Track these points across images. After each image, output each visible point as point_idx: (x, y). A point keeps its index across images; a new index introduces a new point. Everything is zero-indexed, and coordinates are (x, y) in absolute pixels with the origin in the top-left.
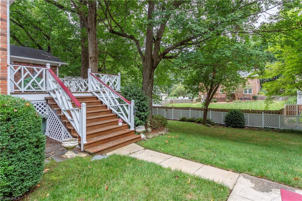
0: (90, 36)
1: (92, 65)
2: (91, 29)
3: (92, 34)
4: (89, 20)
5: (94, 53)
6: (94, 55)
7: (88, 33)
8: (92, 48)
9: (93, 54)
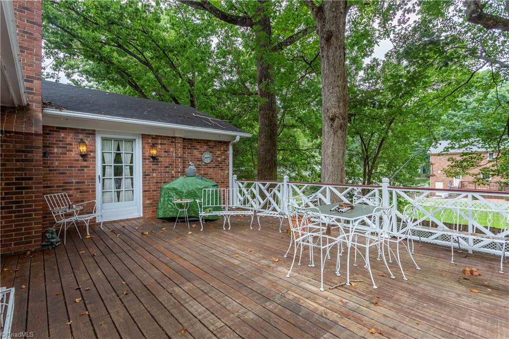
0: (331, 54)
1: (336, 139)
2: (334, 34)
3: (336, 48)
4: (331, 10)
5: (341, 105)
6: (342, 111)
7: (326, 48)
8: (337, 89)
9: (339, 107)
